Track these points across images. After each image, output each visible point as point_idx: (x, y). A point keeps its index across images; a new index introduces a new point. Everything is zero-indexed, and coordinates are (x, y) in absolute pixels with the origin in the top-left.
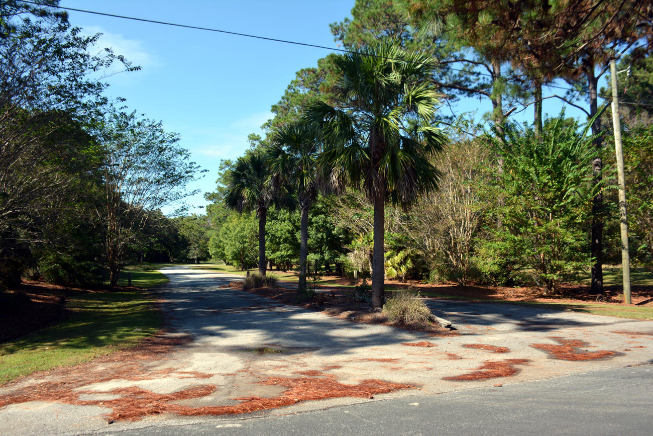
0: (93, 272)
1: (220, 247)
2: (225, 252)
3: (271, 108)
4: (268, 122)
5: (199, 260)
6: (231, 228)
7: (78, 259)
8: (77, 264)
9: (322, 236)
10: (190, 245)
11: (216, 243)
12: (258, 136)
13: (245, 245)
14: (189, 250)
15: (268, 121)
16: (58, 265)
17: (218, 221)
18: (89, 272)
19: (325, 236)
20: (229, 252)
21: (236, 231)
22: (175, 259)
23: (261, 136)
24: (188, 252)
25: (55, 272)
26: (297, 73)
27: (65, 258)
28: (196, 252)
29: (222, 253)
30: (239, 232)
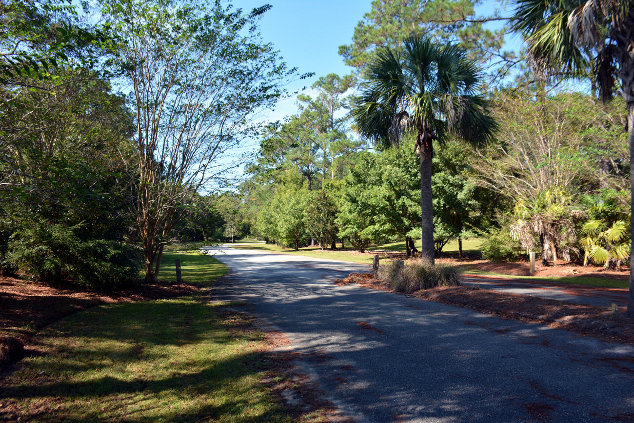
0: (113, 259)
1: (271, 223)
2: (279, 228)
3: (338, 50)
4: (319, 80)
5: (237, 238)
6: (284, 201)
7: (82, 235)
8: (81, 245)
9: (439, 203)
10: (225, 223)
11: (267, 218)
12: (308, 96)
13: (303, 220)
14: (225, 228)
15: (320, 78)
16: (45, 248)
17: (258, 196)
18: (105, 260)
19: (442, 202)
20: (283, 228)
21: (291, 204)
22: (209, 238)
23: (311, 97)
24: (223, 230)
25: (36, 262)
26: (373, 3)
27: (57, 232)
28: (233, 230)
29: (274, 230)
30: (294, 205)
